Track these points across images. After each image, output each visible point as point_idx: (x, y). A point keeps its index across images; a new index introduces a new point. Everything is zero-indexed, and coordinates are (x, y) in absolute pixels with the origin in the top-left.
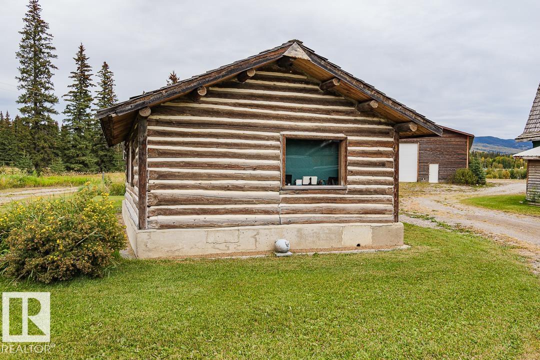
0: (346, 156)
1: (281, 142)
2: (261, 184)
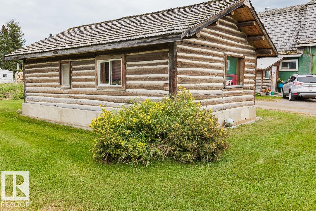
0: (244, 68)
1: (224, 59)
2: (217, 85)
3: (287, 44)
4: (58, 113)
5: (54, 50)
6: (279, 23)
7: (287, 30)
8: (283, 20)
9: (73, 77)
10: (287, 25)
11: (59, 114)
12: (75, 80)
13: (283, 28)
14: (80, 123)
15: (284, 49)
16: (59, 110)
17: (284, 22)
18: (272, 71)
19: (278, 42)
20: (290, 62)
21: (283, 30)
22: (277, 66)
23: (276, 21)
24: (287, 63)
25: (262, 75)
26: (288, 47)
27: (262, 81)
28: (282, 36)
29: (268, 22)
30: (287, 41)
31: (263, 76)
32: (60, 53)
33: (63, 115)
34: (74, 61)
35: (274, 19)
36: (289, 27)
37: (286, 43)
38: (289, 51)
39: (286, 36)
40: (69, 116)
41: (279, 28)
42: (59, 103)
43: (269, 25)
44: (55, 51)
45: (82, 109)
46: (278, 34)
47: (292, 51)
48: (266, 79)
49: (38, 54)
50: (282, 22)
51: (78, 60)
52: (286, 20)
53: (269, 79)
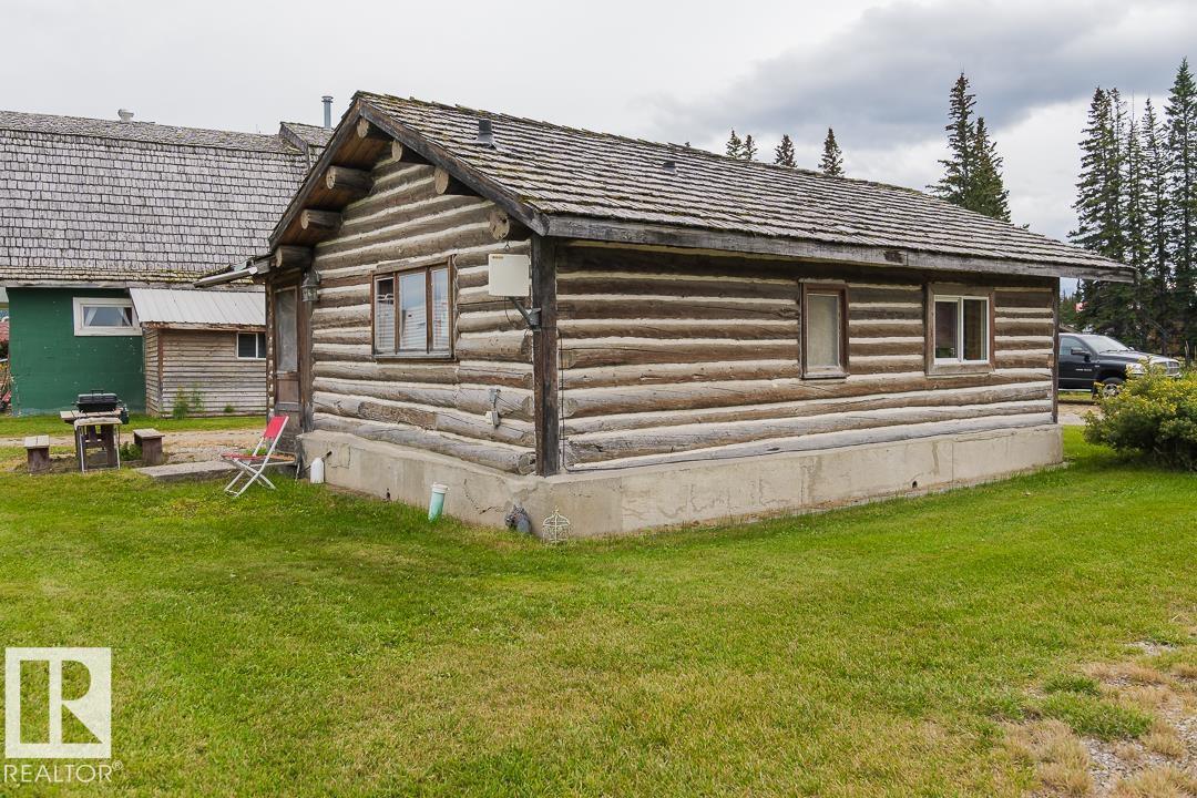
4: (804, 474)
5: (889, 247)
9: (852, 341)
11: (807, 476)
12: (861, 350)
14: (882, 487)
16: (807, 462)
32: (912, 261)
33: (823, 475)
34: (851, 285)
40: (847, 475)
42: (787, 439)
44: (892, 252)
45: (885, 439)
49: (812, 247)
51: (864, 286)
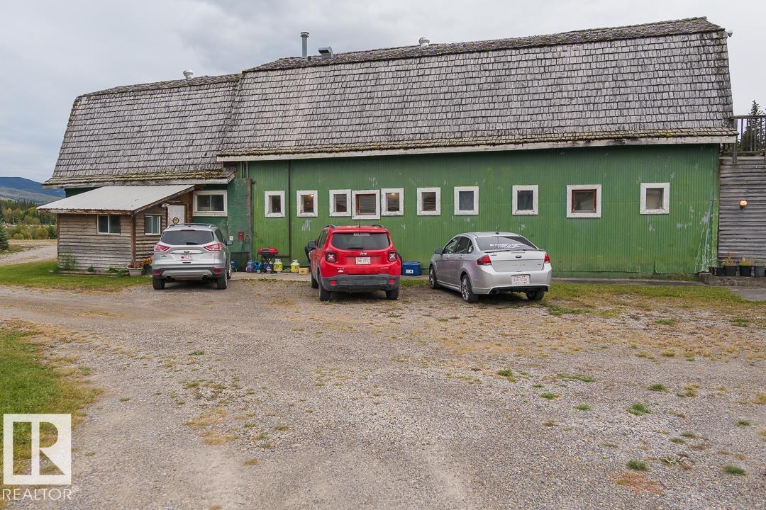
3: (206, 155)
6: (194, 107)
7: (209, 123)
8: (204, 101)
10: (209, 111)
13: (202, 118)
15: (200, 166)
17: (205, 106)
18: (167, 216)
19: (191, 149)
20: (213, 196)
21: (202, 124)
22: (186, 205)
23: (189, 102)
24: (208, 197)
25: (132, 225)
26: (208, 160)
27: (134, 240)
28: (199, 136)
29: (174, 103)
30: (207, 148)
31: (134, 229)
35: (187, 97)
36: (213, 117)
37: (204, 153)
38: (210, 170)
39: (206, 136)
41: (193, 119)
43: (175, 109)
46: (192, 131)
47: (215, 170)
48: (146, 234)
50: (201, 106)
52: (209, 100)
53: (159, 234)
